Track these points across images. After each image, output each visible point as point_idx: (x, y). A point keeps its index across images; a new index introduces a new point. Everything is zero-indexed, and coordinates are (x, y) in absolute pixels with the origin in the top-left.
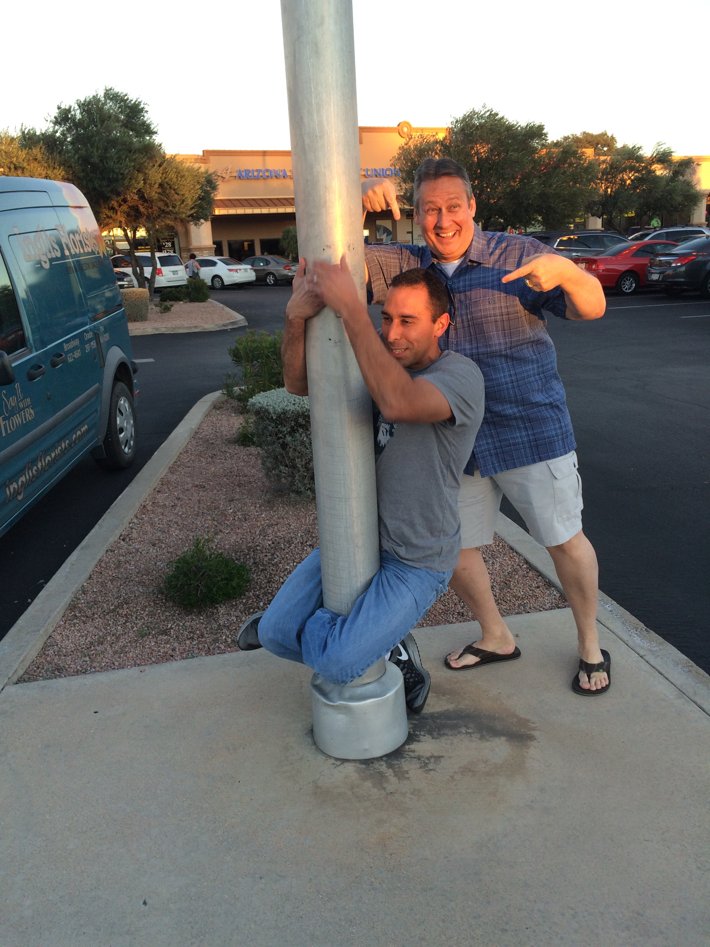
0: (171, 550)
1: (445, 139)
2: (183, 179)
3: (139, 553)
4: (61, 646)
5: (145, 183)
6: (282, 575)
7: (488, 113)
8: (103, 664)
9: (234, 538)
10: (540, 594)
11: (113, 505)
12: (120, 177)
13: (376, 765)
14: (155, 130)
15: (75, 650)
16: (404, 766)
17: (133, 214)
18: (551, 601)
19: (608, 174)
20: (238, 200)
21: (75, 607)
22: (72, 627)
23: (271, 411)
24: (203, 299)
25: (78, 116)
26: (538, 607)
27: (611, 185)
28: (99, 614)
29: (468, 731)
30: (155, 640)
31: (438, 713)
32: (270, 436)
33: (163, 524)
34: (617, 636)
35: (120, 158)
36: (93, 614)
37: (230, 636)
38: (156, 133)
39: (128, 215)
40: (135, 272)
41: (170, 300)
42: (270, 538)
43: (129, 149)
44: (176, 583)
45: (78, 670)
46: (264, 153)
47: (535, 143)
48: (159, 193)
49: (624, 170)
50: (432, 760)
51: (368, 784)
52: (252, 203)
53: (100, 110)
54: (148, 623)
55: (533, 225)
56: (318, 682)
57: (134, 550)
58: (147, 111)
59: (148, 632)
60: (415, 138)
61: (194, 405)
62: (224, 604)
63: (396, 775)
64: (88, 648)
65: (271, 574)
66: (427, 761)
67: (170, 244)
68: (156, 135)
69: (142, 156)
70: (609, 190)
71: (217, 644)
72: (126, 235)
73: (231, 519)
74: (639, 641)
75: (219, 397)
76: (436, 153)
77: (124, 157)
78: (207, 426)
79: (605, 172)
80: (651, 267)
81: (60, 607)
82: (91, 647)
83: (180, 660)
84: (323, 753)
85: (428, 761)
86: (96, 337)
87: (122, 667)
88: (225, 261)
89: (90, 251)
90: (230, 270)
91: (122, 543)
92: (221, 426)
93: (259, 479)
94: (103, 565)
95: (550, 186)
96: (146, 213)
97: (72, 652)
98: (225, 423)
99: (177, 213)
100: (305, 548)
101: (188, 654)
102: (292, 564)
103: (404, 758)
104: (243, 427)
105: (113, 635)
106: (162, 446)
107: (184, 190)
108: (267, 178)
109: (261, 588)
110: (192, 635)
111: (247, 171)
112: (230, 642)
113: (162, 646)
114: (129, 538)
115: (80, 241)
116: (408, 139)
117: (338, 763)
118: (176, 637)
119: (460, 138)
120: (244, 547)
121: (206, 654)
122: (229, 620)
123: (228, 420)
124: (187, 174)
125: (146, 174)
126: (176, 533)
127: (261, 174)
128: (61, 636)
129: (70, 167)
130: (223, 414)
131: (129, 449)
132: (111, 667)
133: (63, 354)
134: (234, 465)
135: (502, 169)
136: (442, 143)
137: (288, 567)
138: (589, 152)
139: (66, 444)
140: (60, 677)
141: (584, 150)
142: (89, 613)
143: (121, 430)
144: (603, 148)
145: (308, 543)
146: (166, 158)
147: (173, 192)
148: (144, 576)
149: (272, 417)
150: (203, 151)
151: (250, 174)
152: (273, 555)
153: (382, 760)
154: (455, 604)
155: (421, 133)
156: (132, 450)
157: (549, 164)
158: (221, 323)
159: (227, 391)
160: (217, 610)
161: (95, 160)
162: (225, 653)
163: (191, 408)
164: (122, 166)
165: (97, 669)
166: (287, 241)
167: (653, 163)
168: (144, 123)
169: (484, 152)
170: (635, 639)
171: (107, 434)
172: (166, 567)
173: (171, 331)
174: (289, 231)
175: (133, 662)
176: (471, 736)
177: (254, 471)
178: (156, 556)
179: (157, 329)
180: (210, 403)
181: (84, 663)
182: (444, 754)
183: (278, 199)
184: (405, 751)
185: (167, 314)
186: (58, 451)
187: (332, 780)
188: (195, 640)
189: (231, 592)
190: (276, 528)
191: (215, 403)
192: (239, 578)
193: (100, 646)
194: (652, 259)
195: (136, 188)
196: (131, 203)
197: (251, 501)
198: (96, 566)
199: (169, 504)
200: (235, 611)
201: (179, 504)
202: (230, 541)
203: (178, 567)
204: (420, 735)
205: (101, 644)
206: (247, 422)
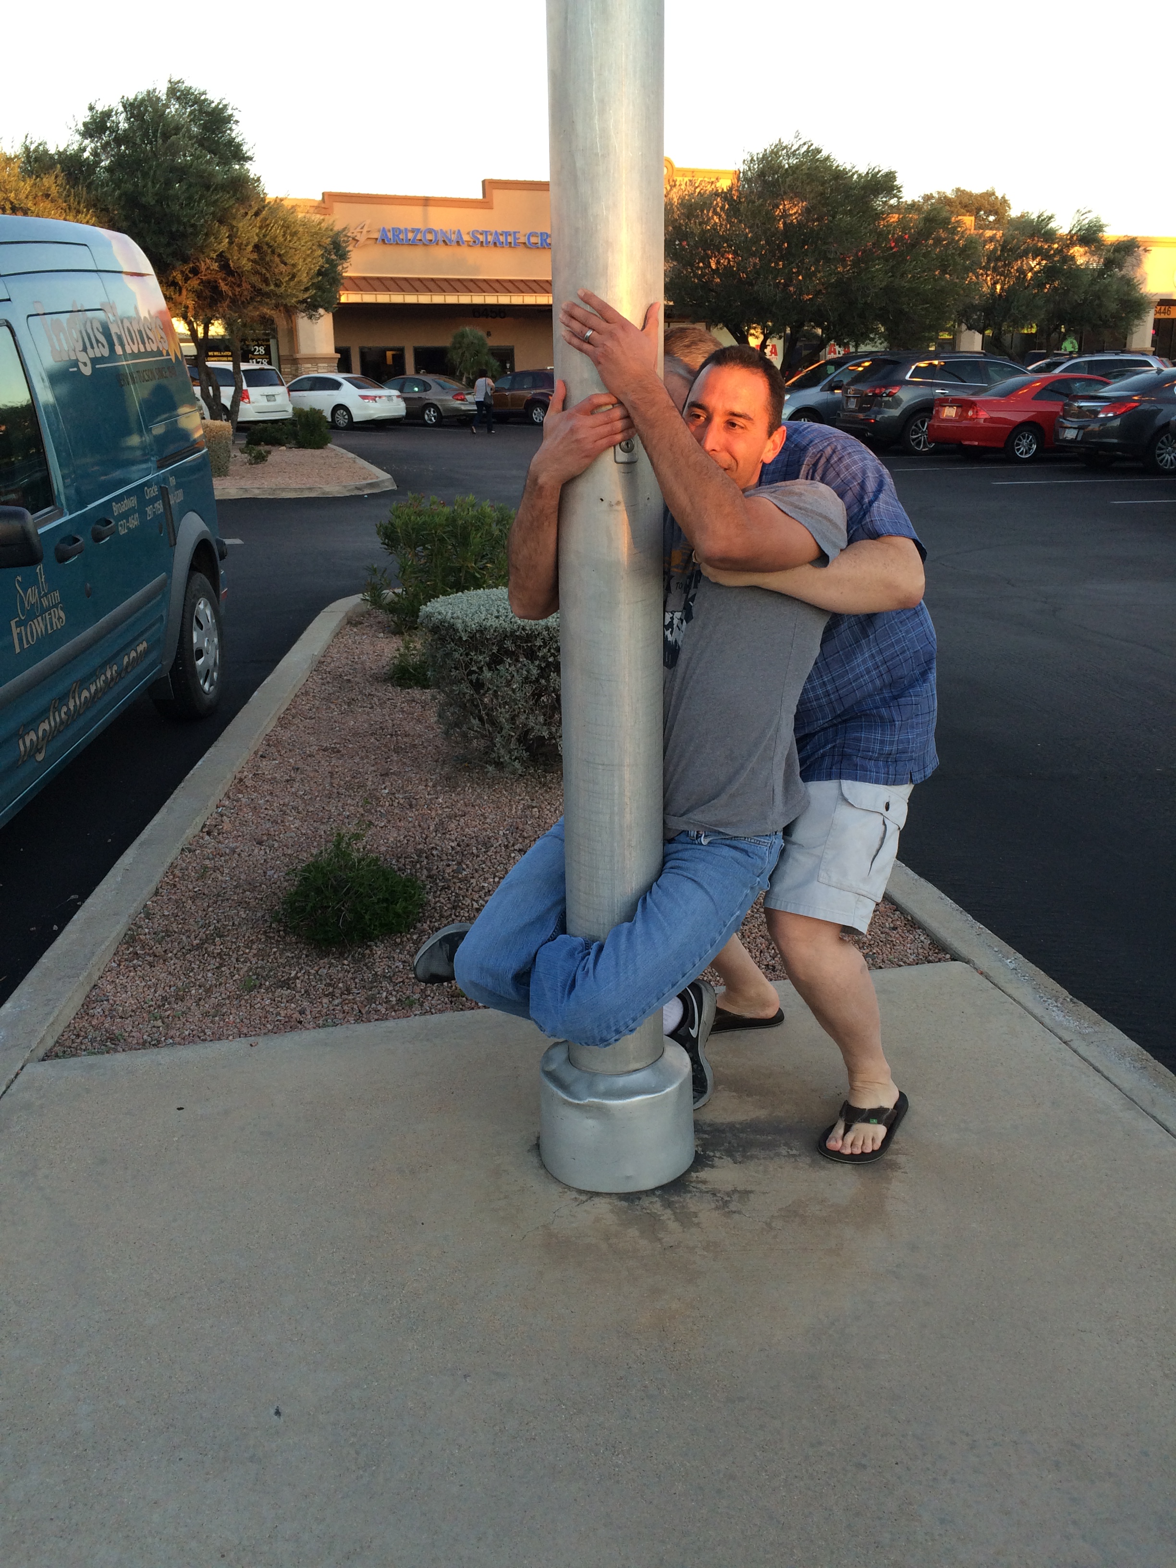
0: (289, 852)
1: (731, 189)
2: (295, 238)
3: (236, 855)
4: (115, 1002)
5: (231, 243)
6: (476, 897)
7: (805, 148)
8: (187, 1033)
9: (393, 835)
10: (897, 939)
11: (189, 775)
12: (190, 230)
13: (645, 1202)
14: (248, 154)
15: (138, 1008)
16: (690, 1205)
17: (209, 294)
18: (916, 951)
19: (998, 259)
20: (378, 279)
21: (134, 940)
22: (130, 971)
23: (460, 626)
24: (319, 445)
25: (124, 125)
26: (896, 960)
27: (1002, 278)
28: (175, 952)
29: (791, 1152)
30: (270, 995)
31: (741, 1123)
32: (456, 668)
33: (273, 810)
34: (1025, 1008)
35: (190, 198)
36: (165, 951)
37: (394, 993)
38: (250, 159)
39: (199, 295)
40: (205, 394)
41: (267, 444)
42: (453, 838)
43: (207, 184)
44: (303, 904)
45: (145, 1042)
46: (426, 202)
47: (878, 203)
48: (254, 261)
49: (1025, 254)
50: (736, 1197)
51: (633, 1232)
52: (404, 285)
53: (160, 115)
54: (257, 968)
55: (872, 340)
56: (553, 1067)
57: (228, 851)
58: (237, 122)
59: (258, 983)
60: (680, 185)
61: (316, 616)
62: (382, 942)
63: (677, 1220)
64: (159, 1007)
65: (457, 895)
66: (726, 1198)
67: (262, 350)
68: (250, 162)
69: (228, 196)
70: (998, 287)
71: (373, 1005)
72: (194, 332)
73: (387, 804)
74: (1061, 1018)
75: (357, 605)
76: (715, 213)
77: (197, 197)
78: (338, 652)
79: (992, 257)
80: (1064, 418)
81: (111, 939)
82: (164, 1005)
83: (314, 1028)
84: (557, 1181)
85: (728, 1199)
86: (164, 494)
87: (218, 1037)
88: (355, 381)
89: (155, 349)
90: (364, 397)
91: (207, 837)
92: (362, 653)
93: (428, 741)
94: (177, 872)
95: (903, 275)
96: (230, 294)
97: (133, 1011)
98: (367, 648)
99: (281, 296)
101: (326, 1020)
102: (492, 880)
103: (690, 1192)
104: (401, 655)
105: (200, 986)
106: (265, 682)
107: (297, 257)
108: (427, 244)
109: (441, 916)
110: (331, 989)
111: (396, 231)
112: (394, 1003)
113: (282, 1005)
114: (218, 830)
115: (140, 332)
116: (669, 188)
117: (583, 1198)
118: (305, 992)
119: (756, 187)
120: (410, 849)
121: (356, 1021)
122: (391, 967)
123: (372, 644)
124: (301, 229)
125: (233, 227)
126: (296, 825)
127: (419, 237)
128: (113, 985)
129: (106, 210)
130: (363, 634)
131: (211, 686)
132: (199, 1037)
133: (112, 520)
134: (387, 718)
135: (825, 243)
136: (726, 196)
137: (486, 885)
138: (969, 220)
139: (114, 672)
140: (116, 1051)
141: (960, 218)
142: (159, 950)
143: (200, 654)
144: (988, 216)
145: (516, 847)
146: (267, 201)
147: (277, 259)
148: (248, 893)
149: (461, 638)
150: (323, 194)
151: (401, 236)
152: (459, 864)
153: (654, 1194)
154: (761, 952)
155: (691, 179)
156: (215, 687)
157: (901, 238)
158: (352, 483)
159: (371, 597)
160: (371, 951)
161: (149, 199)
162: (387, 1019)
163: (310, 621)
164: (194, 211)
165: (177, 1040)
166: (460, 351)
167: (1073, 244)
168: (231, 141)
169: (795, 213)
170: (1054, 1014)
171: (177, 658)
172: (282, 879)
173: (269, 494)
174: (463, 335)
175: (236, 1030)
176: (796, 1160)
177: (419, 728)
178: (265, 860)
179: (246, 490)
180: (342, 615)
181: (154, 1030)
182: (753, 1188)
183: (446, 280)
184: (691, 1182)
185: (260, 466)
186: (100, 683)
187: (574, 1225)
188: (337, 998)
189: (394, 921)
190: (462, 820)
191: (350, 614)
192: (406, 900)
193: (180, 1003)
194: (1066, 405)
195: (215, 251)
196: (205, 275)
197: (418, 776)
198: (166, 874)
199: (282, 777)
200: (400, 953)
201: (298, 779)
202: (388, 840)
203: (305, 879)
204: (714, 1156)
205: (181, 1000)
206: (407, 648)
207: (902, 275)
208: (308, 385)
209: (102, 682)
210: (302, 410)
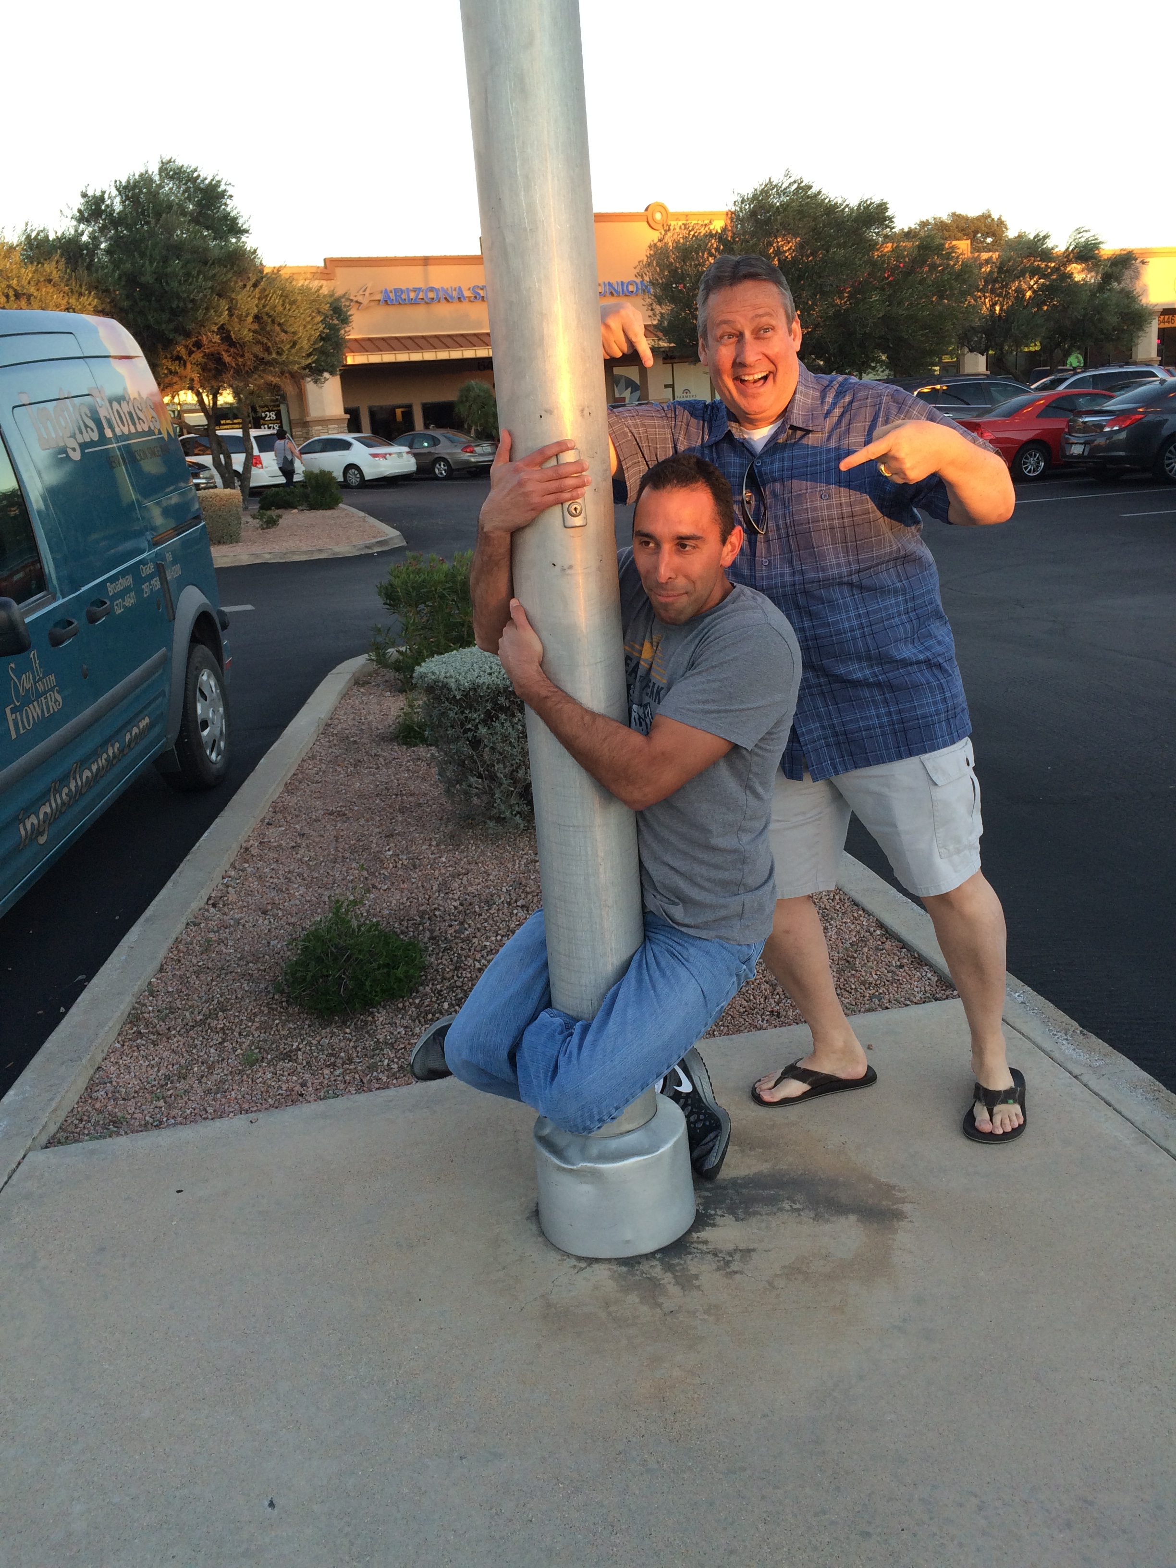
0: (293, 920)
1: (724, 229)
2: (294, 307)
3: (241, 927)
4: (118, 1083)
5: (231, 315)
6: (478, 956)
7: (795, 186)
8: (188, 1112)
9: (396, 898)
10: (904, 977)
11: (195, 847)
12: (190, 306)
13: (645, 1266)
14: (244, 227)
15: (141, 1088)
16: (690, 1268)
17: (213, 366)
18: (923, 989)
19: (995, 281)
20: (384, 339)
21: (138, 1019)
22: (134, 1051)
23: (453, 685)
24: (330, 504)
25: (118, 207)
26: (902, 999)
27: (1001, 299)
28: (178, 1029)
29: (795, 1207)
30: (272, 1069)
31: (743, 1178)
32: (452, 727)
33: (279, 878)
34: (1034, 1043)
35: (188, 274)
36: (169, 1029)
37: (396, 1060)
38: (247, 231)
39: (204, 368)
40: (217, 463)
41: (277, 508)
42: (456, 897)
43: (204, 260)
44: (304, 974)
45: (147, 1123)
46: (426, 261)
47: (874, 233)
48: (255, 332)
49: (1022, 274)
50: (737, 1256)
51: (633, 1298)
52: (408, 343)
53: (154, 195)
54: (259, 1041)
55: (874, 368)
56: (546, 1131)
57: (232, 922)
58: (231, 196)
59: (259, 1056)
60: (674, 229)
61: (324, 678)
62: (384, 1007)
63: (678, 1283)
64: (162, 1086)
65: (459, 956)
66: (728, 1258)
67: (273, 415)
68: (247, 235)
69: (225, 270)
70: (997, 308)
71: (375, 1074)
72: (201, 402)
73: (391, 866)
74: (1071, 1051)
75: (364, 666)
77: (195, 273)
78: (345, 714)
79: (989, 279)
80: (1069, 434)
81: (114, 1019)
82: (166, 1084)
83: (315, 1100)
84: (557, 1249)
85: (730, 1259)
86: (160, 570)
87: (220, 1115)
88: (366, 440)
89: (146, 429)
90: (374, 456)
91: (212, 910)
92: (369, 713)
93: (434, 799)
94: (181, 947)
96: (234, 365)
97: (136, 1092)
98: (375, 708)
99: (283, 363)
100: (515, 912)
101: (327, 1092)
102: (494, 939)
103: (690, 1253)
104: (405, 714)
105: (203, 1063)
106: (272, 748)
107: (295, 326)
108: (429, 302)
109: (444, 978)
110: (333, 1059)
111: (398, 291)
112: (396, 1070)
113: (284, 1078)
114: (224, 901)
115: (130, 414)
116: (663, 233)
117: (583, 1265)
118: (307, 1063)
119: (750, 227)
120: (413, 912)
121: (358, 1091)
122: (393, 1034)
123: (379, 704)
124: (299, 298)
125: (232, 300)
126: (301, 892)
127: (421, 296)
128: (117, 1066)
129: (107, 291)
130: (371, 694)
131: (218, 755)
132: (201, 1116)
133: (107, 601)
134: (393, 777)
135: (820, 277)
136: (721, 237)
137: (488, 944)
138: (963, 246)
139: (116, 750)
140: (118, 1134)
141: (954, 243)
142: (162, 1027)
143: (205, 724)
144: (985, 238)
145: (519, 903)
146: (265, 272)
147: (277, 329)
148: (251, 965)
149: (455, 697)
150: (325, 260)
151: (403, 297)
152: (461, 923)
153: (654, 1257)
154: (766, 998)
155: (685, 222)
156: (223, 757)
157: (897, 267)
158: (361, 543)
159: (377, 656)
160: (373, 1018)
161: (148, 278)
162: (388, 1087)
163: (317, 684)
164: (193, 287)
165: (179, 1119)
166: (468, 404)
167: (1070, 262)
168: (226, 216)
169: (789, 249)
170: (1063, 1047)
171: (181, 732)
172: (285, 949)
173: (281, 558)
174: (469, 389)
175: (237, 1107)
176: (799, 1215)
177: (425, 787)
178: (269, 930)
179: (257, 556)
180: (348, 676)
181: (157, 1110)
182: (755, 1246)
183: (449, 336)
184: (692, 1243)
185: (271, 530)
186: (102, 761)
187: (572, 1294)
188: (339, 1068)
189: (395, 986)
190: (465, 878)
191: (357, 675)
192: (407, 963)
193: (183, 1081)
194: (1070, 421)
195: (216, 324)
196: (208, 348)
197: (422, 835)
198: (170, 950)
199: (288, 843)
200: (402, 1018)
201: (304, 844)
202: (391, 903)
203: (306, 948)
204: (715, 1214)
205: (184, 1078)
206: (411, 706)
207: (899, 304)
208: (318, 447)
209: (103, 761)
210: (312, 473)
